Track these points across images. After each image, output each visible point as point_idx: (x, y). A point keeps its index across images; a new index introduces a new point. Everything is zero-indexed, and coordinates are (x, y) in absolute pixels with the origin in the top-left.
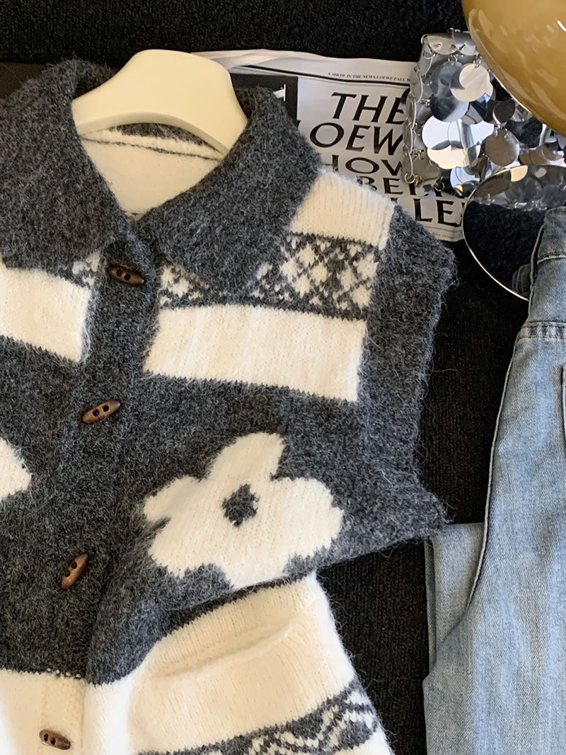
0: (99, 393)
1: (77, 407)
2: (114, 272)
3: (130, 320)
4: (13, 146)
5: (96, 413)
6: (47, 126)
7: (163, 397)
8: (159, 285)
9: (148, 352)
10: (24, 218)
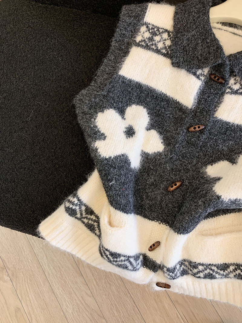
0: (197, 121)
1: (187, 124)
2: (213, 77)
3: (214, 96)
4: (185, 21)
5: (195, 128)
6: (200, 16)
7: (220, 128)
8: (228, 84)
9: (217, 109)
10: (184, 49)
